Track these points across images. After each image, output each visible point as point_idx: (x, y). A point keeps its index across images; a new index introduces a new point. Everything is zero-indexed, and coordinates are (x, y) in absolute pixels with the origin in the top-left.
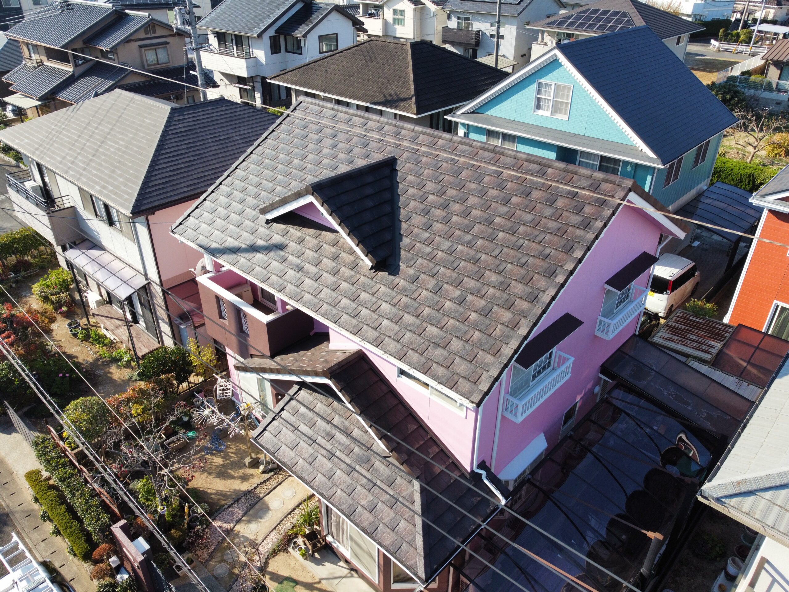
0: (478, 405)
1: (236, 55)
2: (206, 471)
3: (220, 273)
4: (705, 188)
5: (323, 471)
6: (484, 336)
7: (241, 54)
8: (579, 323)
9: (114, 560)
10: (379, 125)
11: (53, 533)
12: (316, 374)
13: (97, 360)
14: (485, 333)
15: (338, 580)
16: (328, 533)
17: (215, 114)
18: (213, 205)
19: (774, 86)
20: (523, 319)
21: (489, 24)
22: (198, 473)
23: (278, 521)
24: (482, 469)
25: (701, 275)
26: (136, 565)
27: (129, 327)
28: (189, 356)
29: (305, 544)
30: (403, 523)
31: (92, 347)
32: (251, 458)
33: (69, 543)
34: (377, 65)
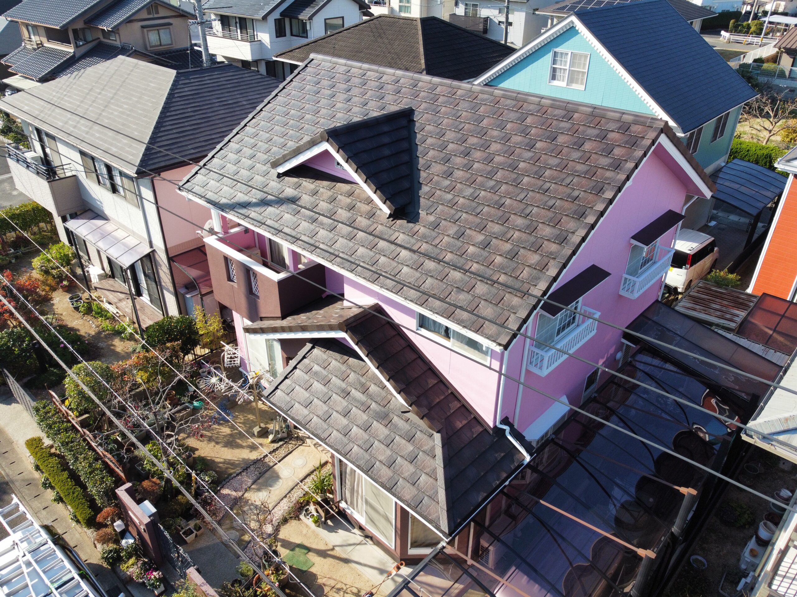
0: (506, 347)
1: (240, 38)
2: (213, 440)
3: (228, 235)
4: (723, 164)
5: (339, 427)
6: (511, 279)
7: (245, 38)
8: (607, 274)
9: (119, 525)
10: (394, 78)
11: (55, 500)
12: (331, 328)
13: (99, 333)
14: (511, 276)
15: (352, 547)
16: (342, 500)
17: (222, 79)
18: (222, 162)
19: (787, 74)
20: (551, 261)
21: (498, 11)
22: (205, 442)
23: (289, 489)
24: (505, 424)
25: (720, 252)
26: (142, 527)
27: (133, 300)
28: (195, 324)
29: (317, 512)
30: (423, 478)
31: (95, 320)
32: (260, 427)
33: (71, 510)
34: (386, 41)
